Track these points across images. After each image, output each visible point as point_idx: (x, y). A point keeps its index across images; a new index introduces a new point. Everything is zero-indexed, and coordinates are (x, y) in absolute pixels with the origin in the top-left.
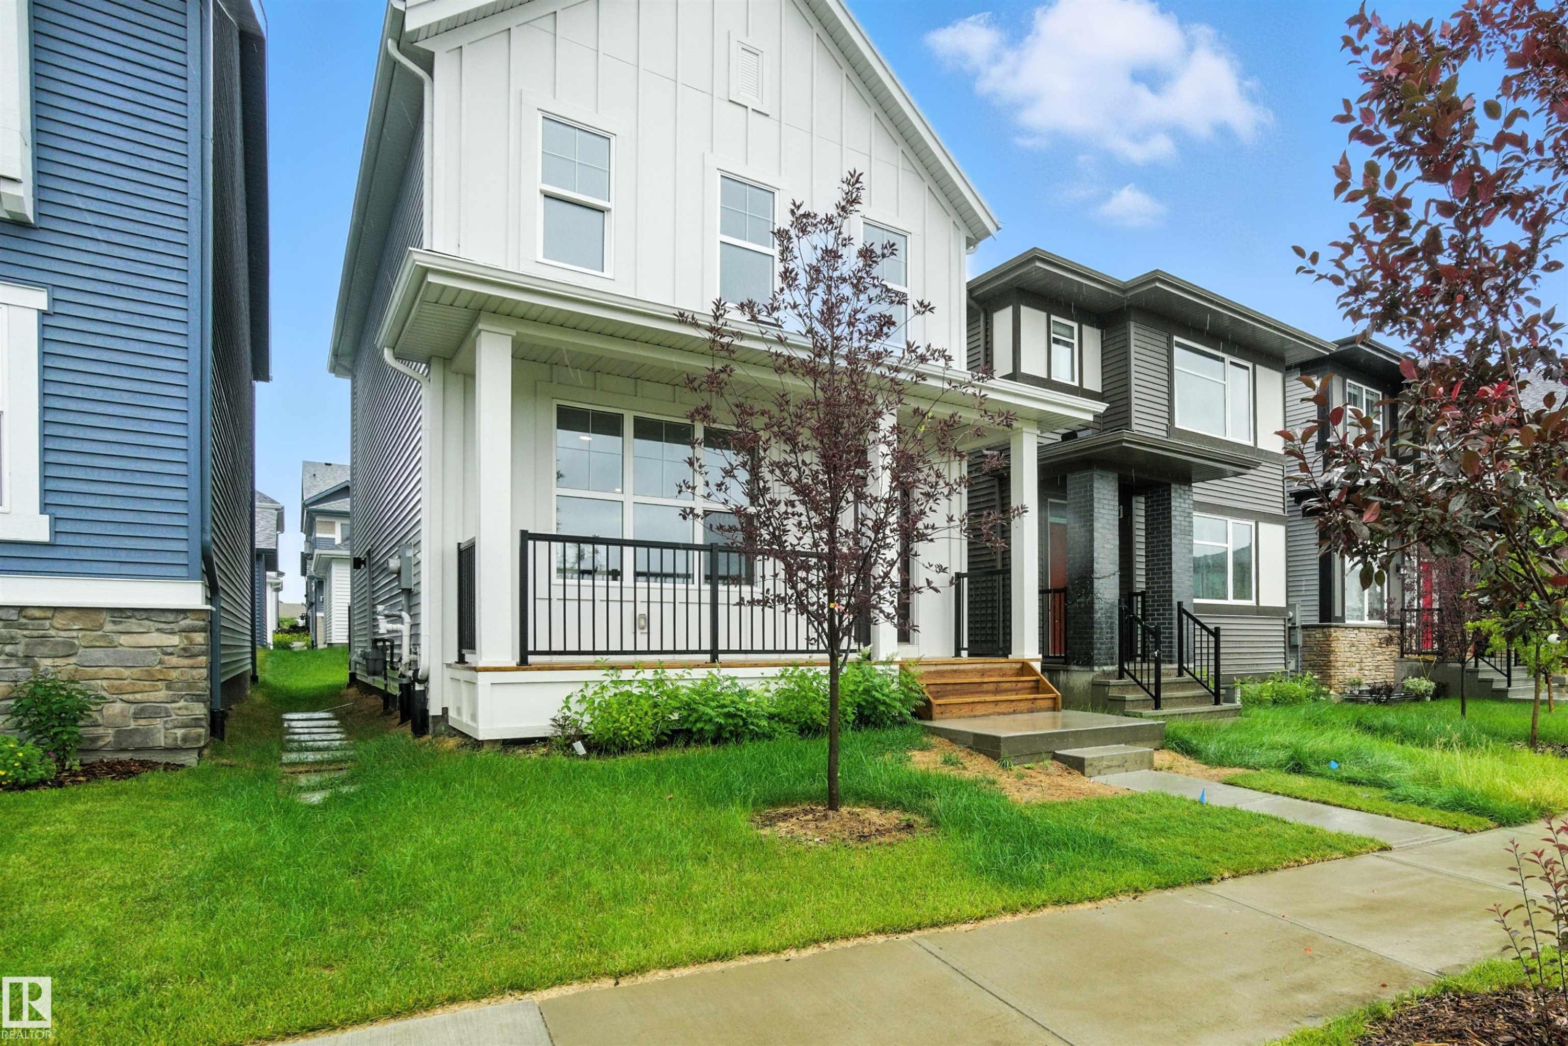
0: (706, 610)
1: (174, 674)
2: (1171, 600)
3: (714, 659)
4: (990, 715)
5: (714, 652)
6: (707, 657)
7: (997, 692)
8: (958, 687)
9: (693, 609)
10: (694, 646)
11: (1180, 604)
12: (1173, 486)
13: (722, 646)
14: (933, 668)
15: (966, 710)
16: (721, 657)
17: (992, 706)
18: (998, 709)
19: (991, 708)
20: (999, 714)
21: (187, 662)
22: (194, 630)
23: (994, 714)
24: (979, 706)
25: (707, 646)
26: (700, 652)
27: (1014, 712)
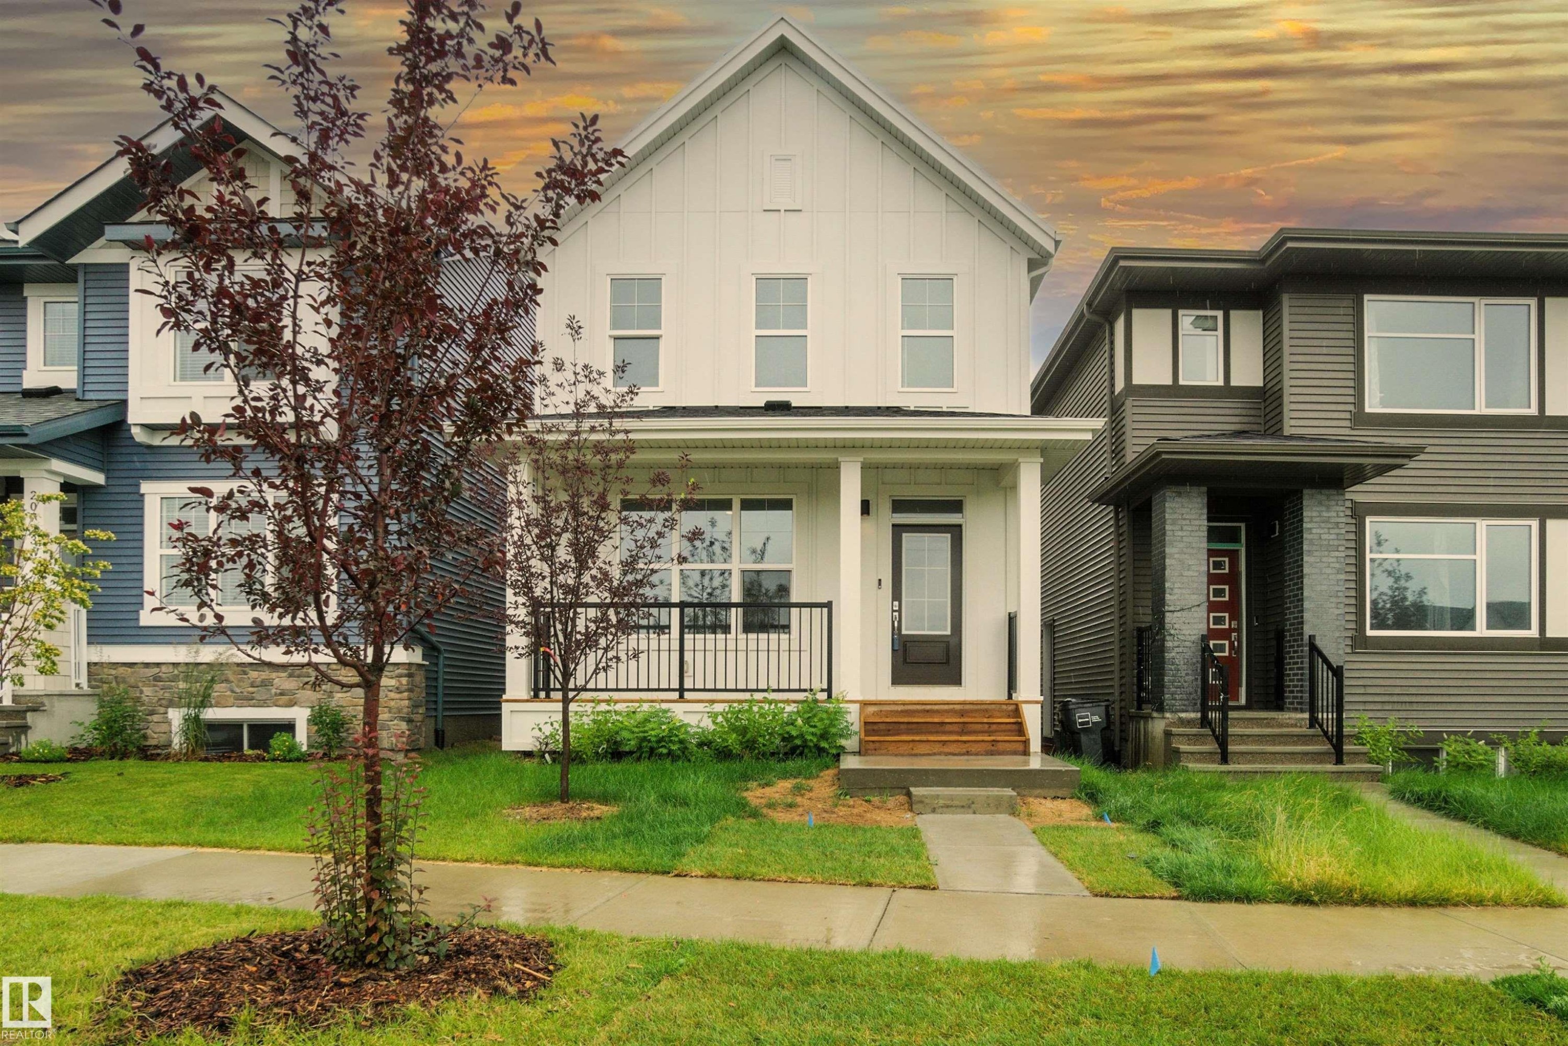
0: (675, 656)
1: (392, 703)
2: (1302, 634)
3: (681, 696)
4: (935, 754)
5: (681, 690)
6: (676, 695)
7: (962, 733)
8: (914, 726)
9: (664, 655)
10: (664, 685)
11: (1312, 638)
12: (1306, 491)
13: (688, 684)
14: (900, 708)
15: (904, 748)
16: (687, 695)
17: (938, 745)
18: (946, 750)
19: (937, 748)
20: (947, 754)
21: (398, 696)
22: (400, 676)
23: (940, 754)
24: (922, 745)
25: (675, 684)
26: (669, 690)
27: (968, 753)
